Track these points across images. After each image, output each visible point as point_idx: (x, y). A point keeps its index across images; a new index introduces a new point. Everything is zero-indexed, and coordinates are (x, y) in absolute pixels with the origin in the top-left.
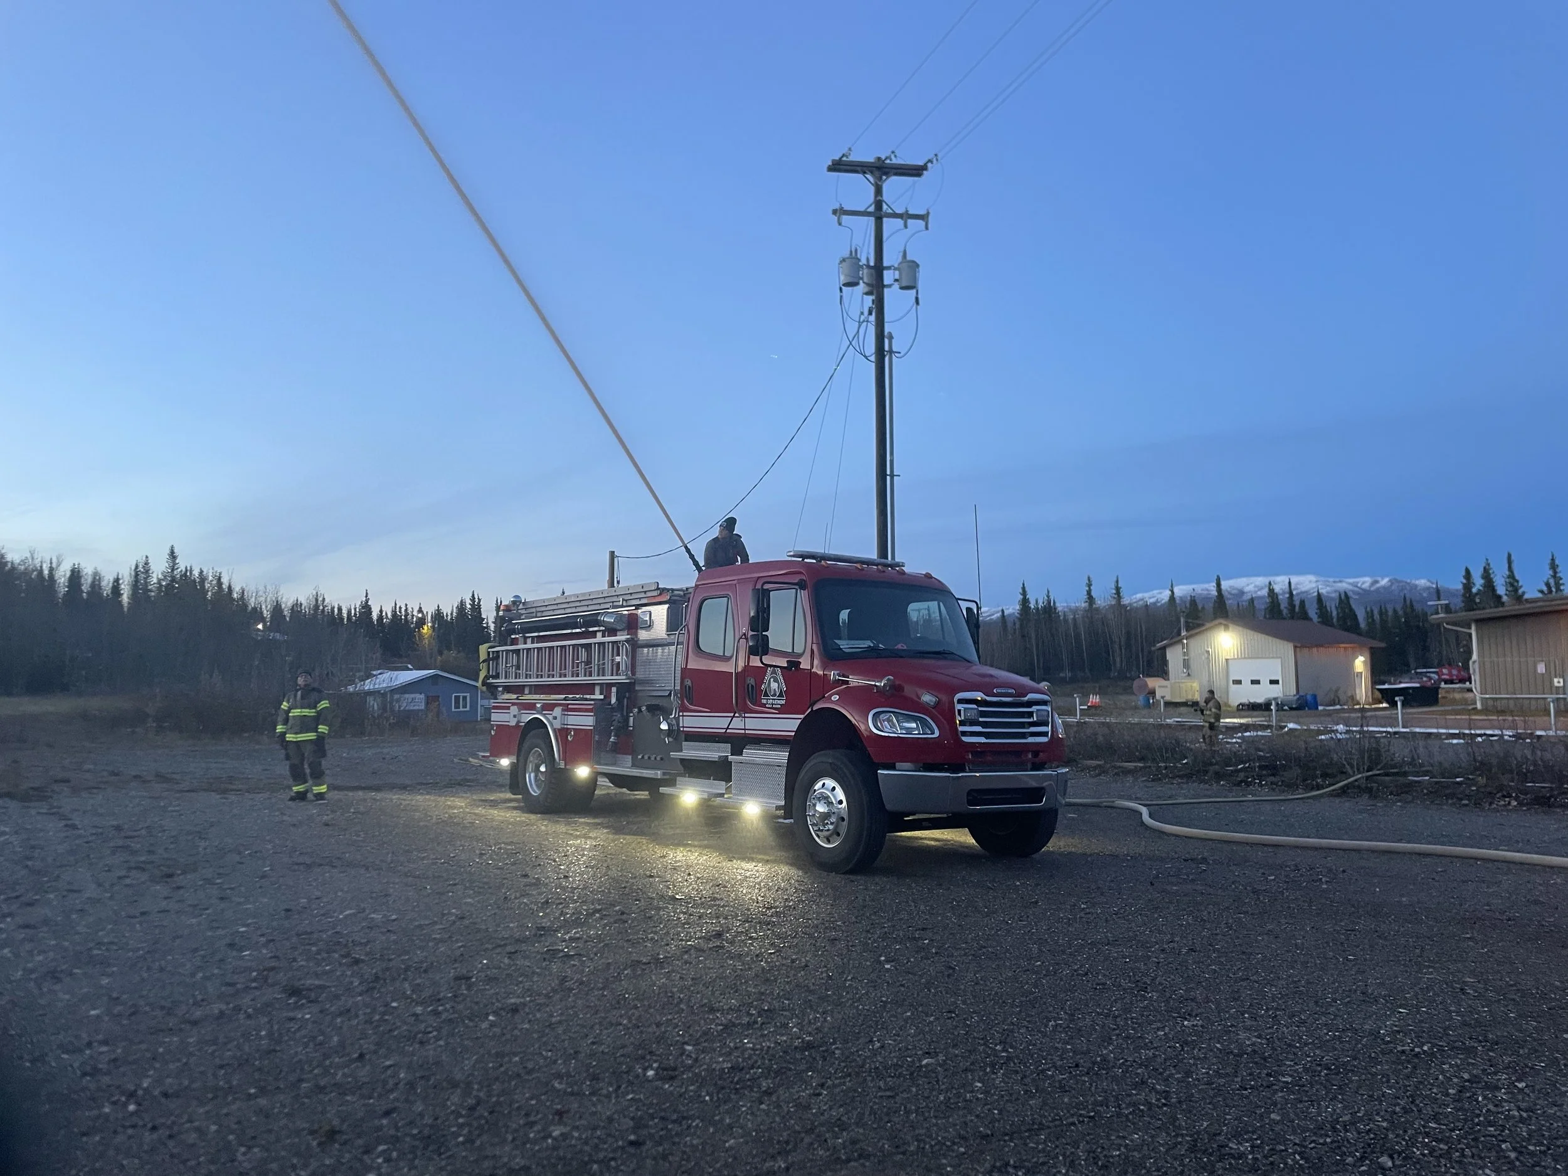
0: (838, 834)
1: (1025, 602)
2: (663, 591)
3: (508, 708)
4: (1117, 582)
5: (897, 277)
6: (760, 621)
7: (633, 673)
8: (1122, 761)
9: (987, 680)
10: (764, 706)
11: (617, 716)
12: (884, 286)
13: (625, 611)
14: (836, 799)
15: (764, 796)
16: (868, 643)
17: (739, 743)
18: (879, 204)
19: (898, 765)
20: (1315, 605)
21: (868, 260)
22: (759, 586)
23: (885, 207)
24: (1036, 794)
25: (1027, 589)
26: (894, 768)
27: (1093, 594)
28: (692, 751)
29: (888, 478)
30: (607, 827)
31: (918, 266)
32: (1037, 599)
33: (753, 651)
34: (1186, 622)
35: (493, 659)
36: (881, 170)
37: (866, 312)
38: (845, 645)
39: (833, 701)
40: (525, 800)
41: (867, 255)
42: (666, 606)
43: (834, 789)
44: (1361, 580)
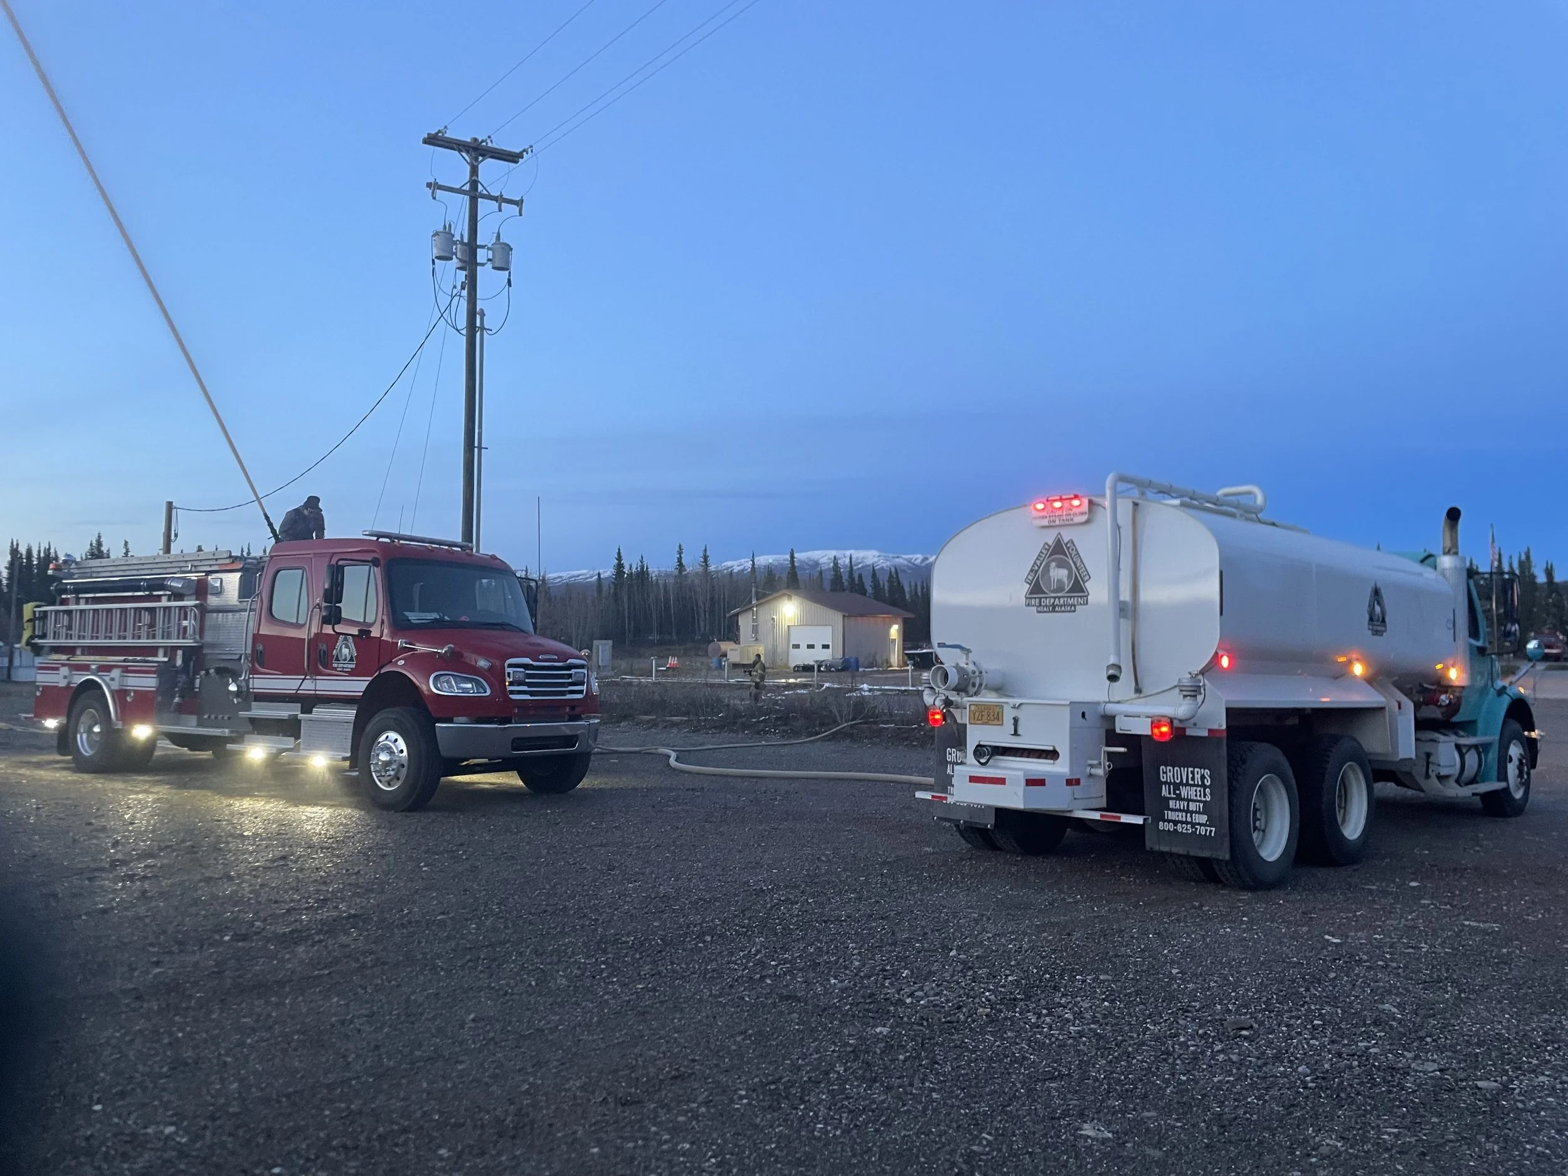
0: (398, 779)
1: (620, 566)
2: (235, 559)
3: (57, 669)
4: (705, 550)
5: (490, 257)
6: (334, 594)
7: (201, 637)
8: (671, 716)
9: (536, 648)
10: (335, 669)
11: (182, 678)
12: (477, 264)
13: (193, 577)
14: (397, 748)
15: (332, 748)
16: (435, 615)
17: (309, 702)
18: (474, 184)
19: (455, 719)
20: (870, 579)
21: (462, 236)
22: (333, 562)
23: (480, 188)
24: (570, 740)
25: (622, 554)
26: (451, 721)
27: (683, 561)
28: (260, 711)
29: (476, 450)
30: (168, 784)
31: (511, 249)
32: (631, 564)
33: (325, 621)
34: (757, 593)
35: (39, 619)
36: (477, 151)
37: (459, 287)
38: (413, 617)
39: (400, 664)
40: (75, 760)
41: (461, 230)
42: (238, 575)
43: (396, 740)
44: (915, 556)
